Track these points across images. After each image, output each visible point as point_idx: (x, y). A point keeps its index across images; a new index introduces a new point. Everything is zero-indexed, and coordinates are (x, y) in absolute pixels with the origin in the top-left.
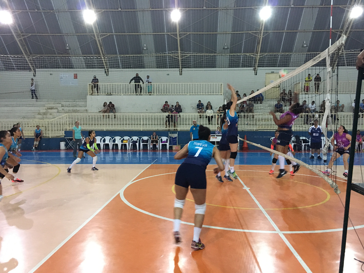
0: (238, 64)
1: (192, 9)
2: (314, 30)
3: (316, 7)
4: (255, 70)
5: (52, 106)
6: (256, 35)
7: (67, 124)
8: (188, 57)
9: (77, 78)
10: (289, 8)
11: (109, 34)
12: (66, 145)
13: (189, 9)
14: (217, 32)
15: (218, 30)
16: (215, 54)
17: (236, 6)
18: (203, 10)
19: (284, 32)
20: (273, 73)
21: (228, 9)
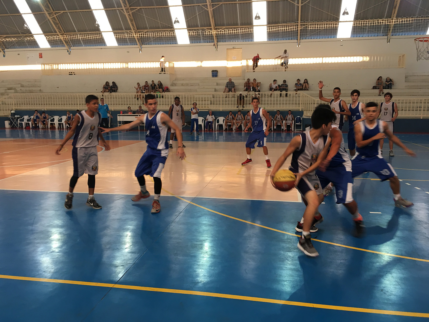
5: (11, 86)
7: (13, 104)
9: (42, 57)
11: (62, 12)
12: (11, 124)
16: (172, 29)
20: (235, 49)
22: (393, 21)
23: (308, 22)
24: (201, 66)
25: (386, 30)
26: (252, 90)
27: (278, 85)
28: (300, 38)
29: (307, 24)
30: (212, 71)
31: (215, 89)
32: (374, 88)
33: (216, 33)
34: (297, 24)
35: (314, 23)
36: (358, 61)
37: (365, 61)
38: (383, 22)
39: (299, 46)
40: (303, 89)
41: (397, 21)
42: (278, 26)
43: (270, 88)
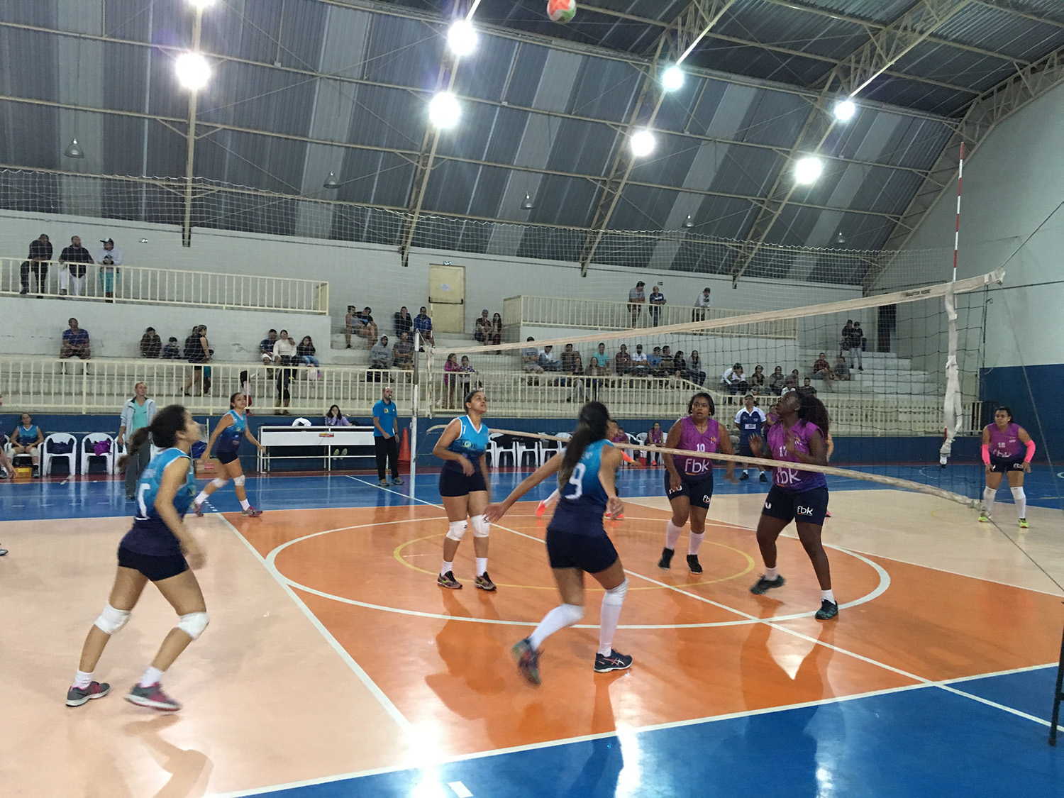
0: (357, 231)
1: (239, 62)
2: (547, 169)
3: (556, 116)
4: (402, 251)
6: (412, 162)
8: (212, 195)
10: (497, 106)
13: (231, 60)
14: (308, 137)
15: (310, 133)
16: (296, 197)
17: (365, 78)
18: (275, 69)
19: (479, 164)
20: (448, 265)
21: (343, 81)
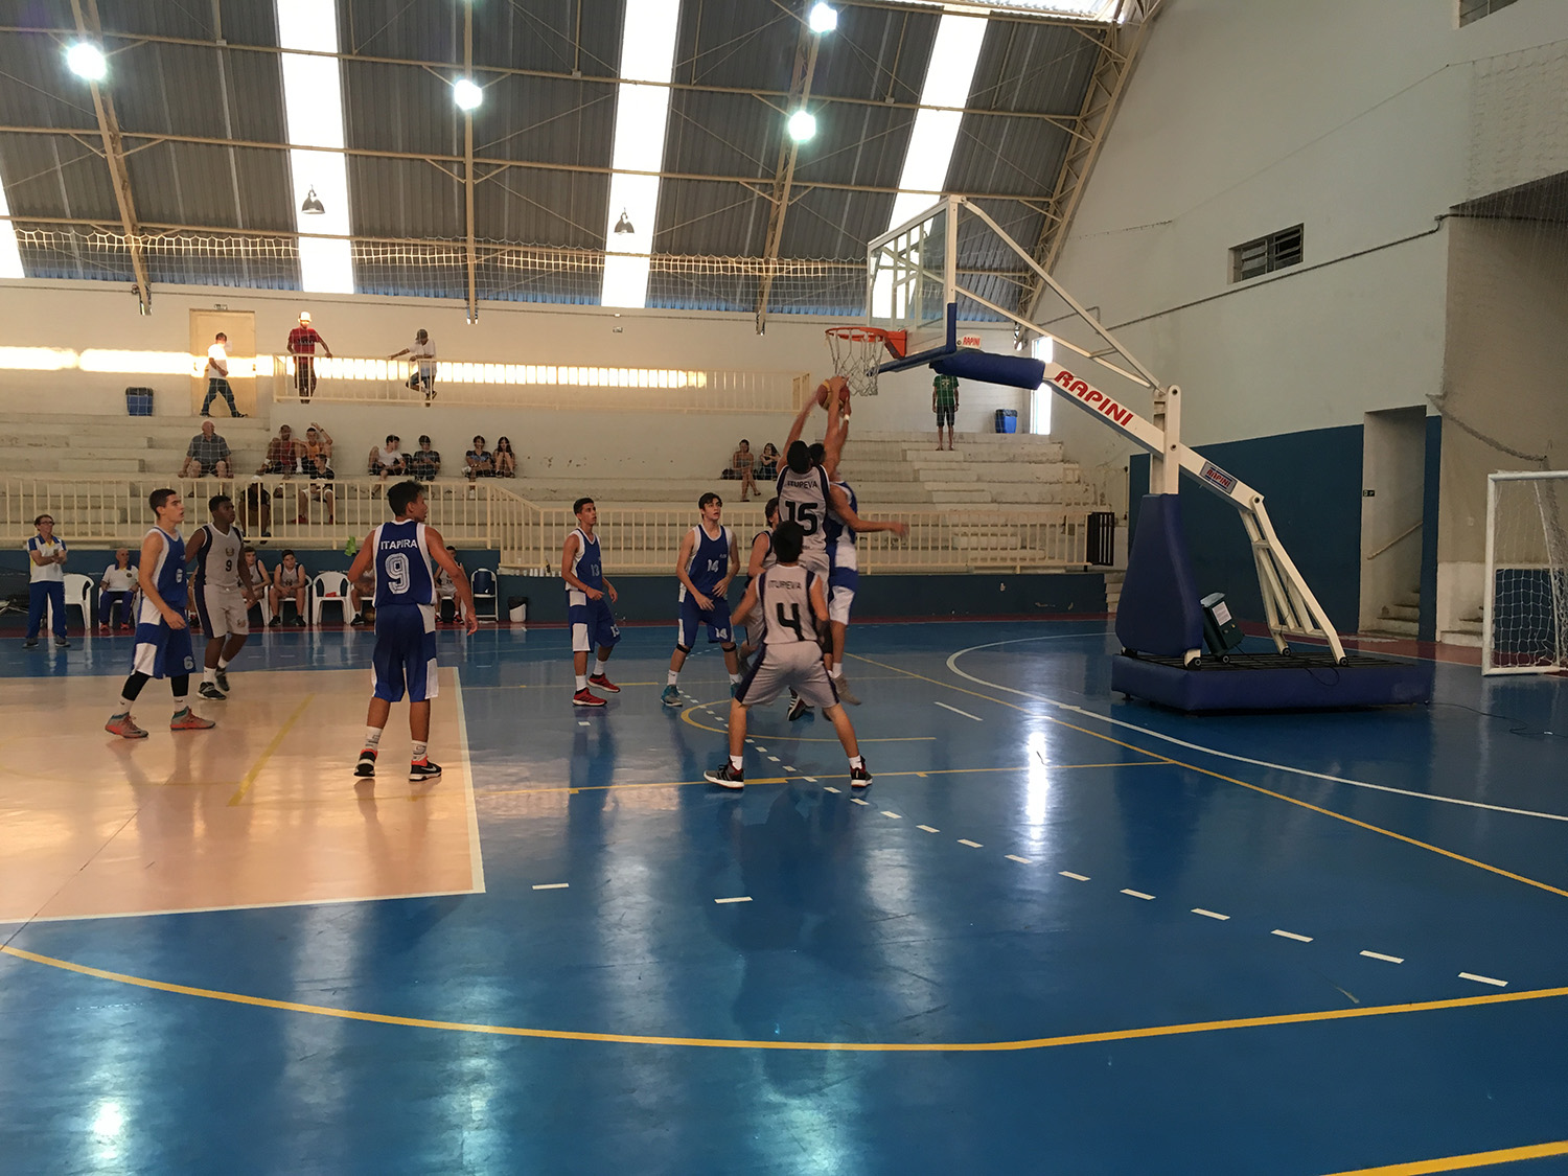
20: (226, 311)
22: (772, 268)
23: (503, 243)
24: (77, 370)
25: (751, 295)
26: (299, 469)
27: (404, 455)
28: (477, 294)
29: (496, 250)
30: (127, 392)
31: (142, 462)
32: (728, 475)
33: (142, 245)
34: (460, 245)
35: (522, 249)
36: (673, 385)
37: (693, 387)
38: (742, 266)
39: (473, 322)
40: (494, 472)
41: (781, 270)
42: (393, 245)
43: (372, 463)
